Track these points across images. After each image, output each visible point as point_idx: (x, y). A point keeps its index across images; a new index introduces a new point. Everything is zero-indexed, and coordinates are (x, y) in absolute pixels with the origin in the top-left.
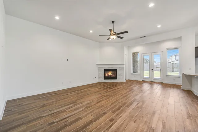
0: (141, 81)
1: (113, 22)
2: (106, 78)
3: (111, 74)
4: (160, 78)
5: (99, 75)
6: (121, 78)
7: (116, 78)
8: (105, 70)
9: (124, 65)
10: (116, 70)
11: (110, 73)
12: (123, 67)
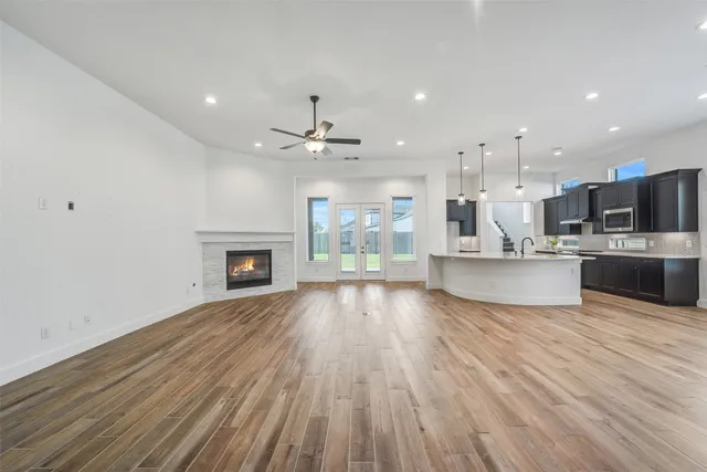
0: (333, 283)
1: (314, 99)
2: (233, 284)
3: (251, 268)
4: (378, 269)
5: (205, 275)
6: (284, 279)
7: (267, 281)
8: (229, 254)
9: (293, 234)
10: (268, 253)
11: (249, 266)
12: (291, 243)
